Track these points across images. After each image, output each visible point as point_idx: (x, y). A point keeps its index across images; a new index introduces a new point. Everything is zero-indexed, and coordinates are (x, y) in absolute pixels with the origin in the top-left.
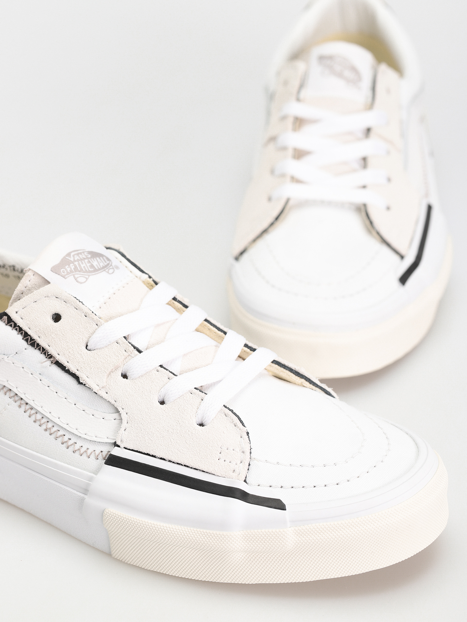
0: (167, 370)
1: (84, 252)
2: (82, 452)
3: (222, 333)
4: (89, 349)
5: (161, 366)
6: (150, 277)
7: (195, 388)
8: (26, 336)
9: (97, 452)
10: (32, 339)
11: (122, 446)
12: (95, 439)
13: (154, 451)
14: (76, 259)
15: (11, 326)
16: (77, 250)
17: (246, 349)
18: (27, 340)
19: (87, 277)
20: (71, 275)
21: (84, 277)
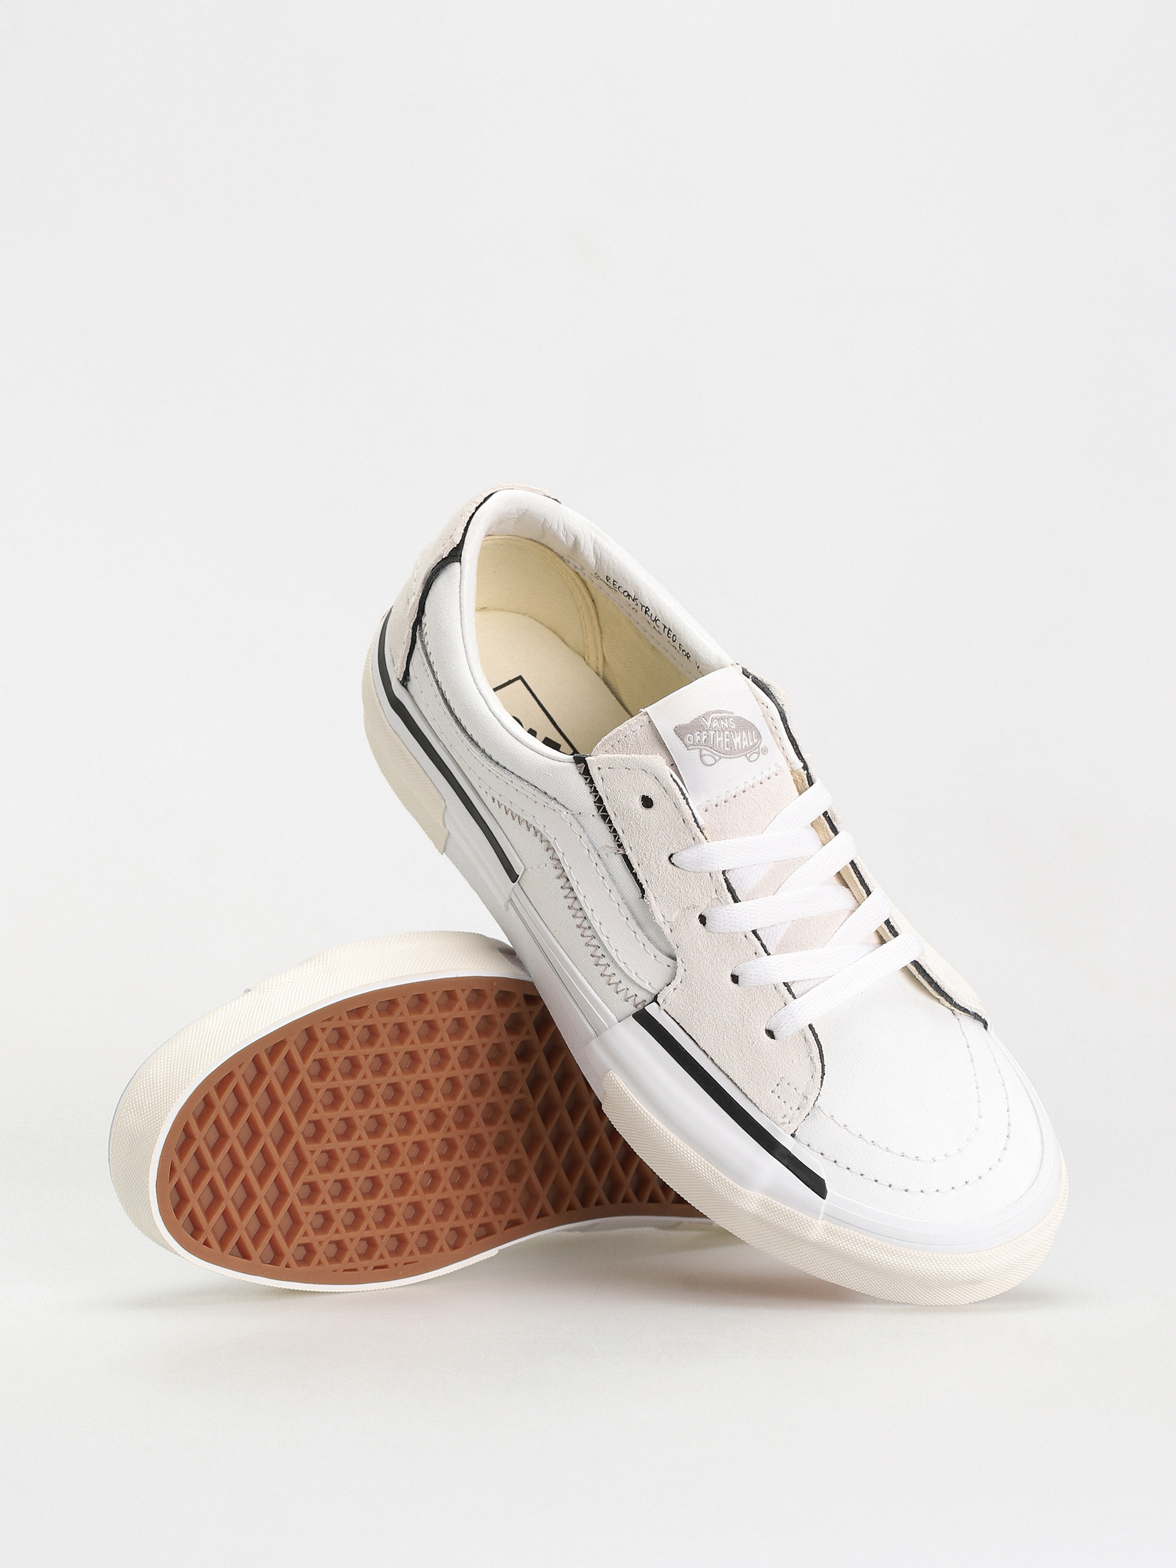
0: (759, 939)
1: (729, 717)
2: (611, 981)
3: (864, 891)
4: (673, 862)
5: (754, 932)
6: (805, 768)
7: (784, 983)
8: (599, 801)
9: (630, 993)
10: (605, 810)
11: (663, 1006)
12: (634, 977)
13: (699, 1037)
14: (714, 725)
15: (586, 779)
16: (723, 712)
17: (885, 927)
18: (599, 808)
19: (718, 758)
20: (698, 748)
21: (713, 757)
